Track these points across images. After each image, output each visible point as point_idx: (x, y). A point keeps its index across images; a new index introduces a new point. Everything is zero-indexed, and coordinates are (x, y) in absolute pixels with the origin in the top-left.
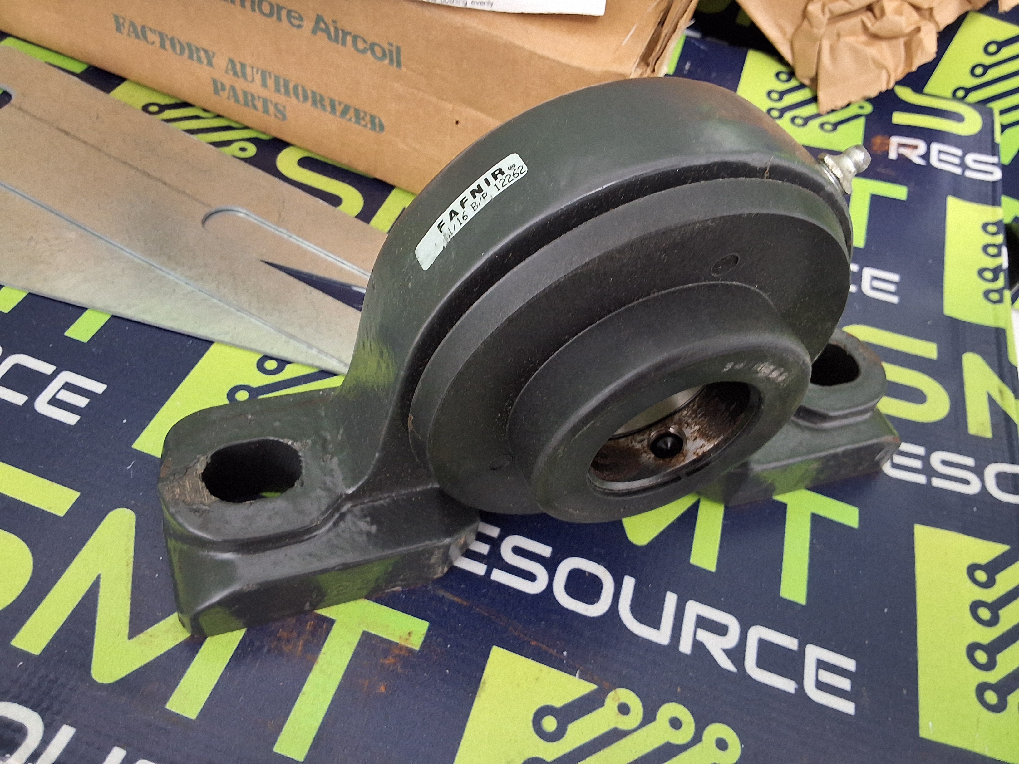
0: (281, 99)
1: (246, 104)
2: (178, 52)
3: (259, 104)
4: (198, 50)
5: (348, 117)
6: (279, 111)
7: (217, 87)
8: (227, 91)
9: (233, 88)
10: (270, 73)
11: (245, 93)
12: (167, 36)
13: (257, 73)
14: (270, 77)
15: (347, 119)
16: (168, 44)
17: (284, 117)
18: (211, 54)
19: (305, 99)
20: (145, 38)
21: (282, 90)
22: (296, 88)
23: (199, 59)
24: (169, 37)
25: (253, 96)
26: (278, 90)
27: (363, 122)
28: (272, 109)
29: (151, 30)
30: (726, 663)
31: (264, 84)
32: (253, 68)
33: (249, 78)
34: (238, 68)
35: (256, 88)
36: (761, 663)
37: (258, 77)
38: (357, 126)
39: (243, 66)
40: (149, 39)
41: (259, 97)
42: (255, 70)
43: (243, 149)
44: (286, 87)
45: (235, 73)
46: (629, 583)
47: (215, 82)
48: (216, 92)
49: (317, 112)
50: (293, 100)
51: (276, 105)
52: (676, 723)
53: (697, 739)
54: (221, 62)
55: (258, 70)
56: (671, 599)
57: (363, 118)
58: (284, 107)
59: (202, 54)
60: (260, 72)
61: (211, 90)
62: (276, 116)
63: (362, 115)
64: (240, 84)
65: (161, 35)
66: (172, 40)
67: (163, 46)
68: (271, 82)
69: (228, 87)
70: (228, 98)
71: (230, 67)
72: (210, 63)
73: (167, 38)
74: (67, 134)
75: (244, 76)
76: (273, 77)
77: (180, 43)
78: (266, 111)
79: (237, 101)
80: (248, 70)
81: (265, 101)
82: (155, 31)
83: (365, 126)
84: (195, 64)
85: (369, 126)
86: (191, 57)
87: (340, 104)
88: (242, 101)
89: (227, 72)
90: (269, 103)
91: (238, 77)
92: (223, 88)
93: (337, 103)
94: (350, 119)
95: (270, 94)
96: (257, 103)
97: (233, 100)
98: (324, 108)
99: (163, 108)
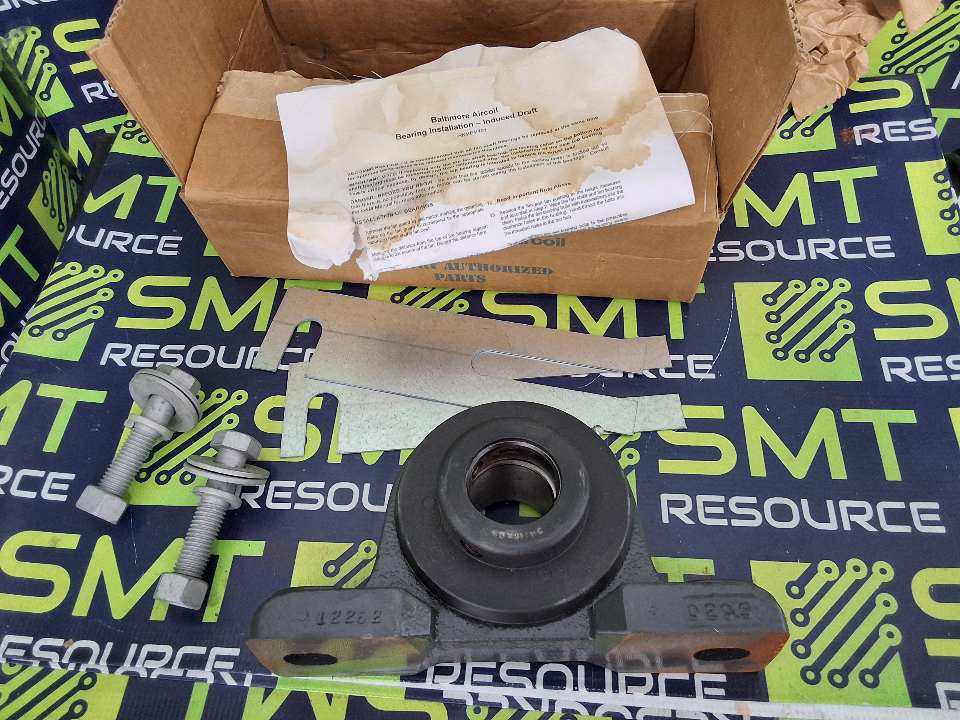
0: (482, 273)
1: (458, 280)
6: (480, 278)
7: (438, 277)
9: (449, 275)
10: (475, 264)
11: (457, 276)
13: (466, 265)
14: (475, 266)
15: (527, 273)
17: (484, 280)
19: (499, 270)
21: (483, 269)
22: (492, 267)
23: (427, 267)
25: (463, 276)
26: (480, 270)
27: (537, 272)
28: (475, 279)
30: (871, 529)
31: (471, 269)
34: (454, 265)
35: (465, 272)
36: (890, 522)
37: (467, 268)
38: (534, 274)
39: (457, 264)
41: (467, 276)
42: (464, 265)
43: (461, 306)
44: (486, 268)
45: (451, 268)
46: (804, 502)
47: (437, 275)
48: (438, 279)
49: (506, 274)
50: (491, 271)
51: (478, 276)
52: (857, 569)
53: (870, 573)
54: (441, 265)
56: (830, 503)
57: (538, 270)
58: (484, 277)
60: (468, 265)
61: (434, 279)
62: (478, 281)
64: (454, 273)
68: (475, 268)
69: (446, 276)
70: (446, 280)
71: (447, 266)
72: (434, 267)
74: (367, 338)
75: (457, 268)
76: (477, 265)
78: (471, 279)
79: (452, 280)
80: (460, 265)
81: (471, 276)
83: (540, 273)
84: (424, 270)
85: (542, 272)
87: (522, 267)
88: (455, 279)
89: (445, 269)
90: (474, 276)
91: (453, 269)
92: (443, 276)
93: (520, 268)
94: (529, 272)
95: (475, 272)
96: (466, 278)
97: (449, 280)
98: (511, 271)
99: (403, 294)
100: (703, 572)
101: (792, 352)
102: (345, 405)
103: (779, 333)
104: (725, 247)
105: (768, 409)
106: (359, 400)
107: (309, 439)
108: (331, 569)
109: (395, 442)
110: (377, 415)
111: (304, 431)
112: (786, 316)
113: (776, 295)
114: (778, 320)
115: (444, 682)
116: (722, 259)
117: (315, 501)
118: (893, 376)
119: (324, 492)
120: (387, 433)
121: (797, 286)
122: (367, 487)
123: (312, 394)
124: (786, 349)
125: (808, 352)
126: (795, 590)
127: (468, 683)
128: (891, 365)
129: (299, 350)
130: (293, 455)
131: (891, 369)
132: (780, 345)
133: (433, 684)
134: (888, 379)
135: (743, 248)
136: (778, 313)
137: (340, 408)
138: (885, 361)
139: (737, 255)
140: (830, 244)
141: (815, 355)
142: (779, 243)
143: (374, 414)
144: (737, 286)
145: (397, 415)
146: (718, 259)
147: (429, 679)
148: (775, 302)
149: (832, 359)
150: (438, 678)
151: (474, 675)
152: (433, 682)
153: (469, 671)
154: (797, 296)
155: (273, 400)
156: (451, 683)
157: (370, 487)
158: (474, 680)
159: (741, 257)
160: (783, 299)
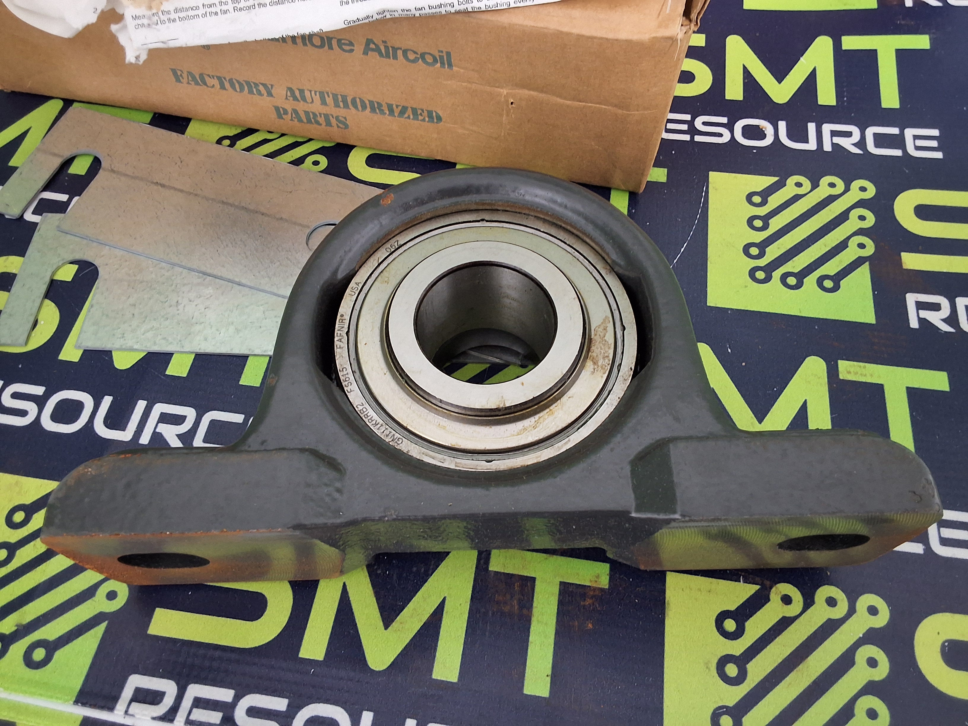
0: (342, 112)
1: (309, 121)
2: (238, 90)
3: (322, 120)
4: (256, 85)
5: (406, 115)
6: (340, 122)
7: (280, 112)
8: (290, 115)
9: (295, 111)
10: (328, 93)
11: (307, 113)
12: (225, 78)
13: (316, 95)
14: (329, 96)
15: (406, 118)
16: (227, 85)
17: (346, 126)
18: (270, 87)
19: (364, 107)
20: (205, 84)
21: (341, 104)
22: (354, 101)
23: (260, 93)
24: (227, 79)
25: (314, 114)
26: (337, 106)
27: (420, 118)
28: (334, 122)
29: (209, 75)
31: (324, 102)
32: (311, 91)
33: (309, 100)
34: (297, 93)
35: (316, 107)
37: (317, 99)
38: (416, 122)
39: (302, 91)
40: (208, 85)
41: (320, 114)
42: (313, 93)
43: (316, 163)
44: (345, 101)
45: (295, 98)
47: (277, 109)
48: (280, 116)
49: (376, 117)
50: (353, 110)
51: (337, 118)
52: (831, 602)
53: (852, 611)
54: (280, 91)
55: (315, 92)
57: (421, 114)
58: (345, 118)
59: (261, 88)
60: (318, 93)
61: (274, 115)
62: (338, 127)
63: (419, 112)
64: (301, 107)
65: (219, 78)
66: (231, 81)
67: (223, 87)
68: (329, 100)
69: (290, 111)
70: (292, 120)
71: (289, 94)
72: (270, 94)
73: (226, 81)
75: (304, 99)
76: (331, 95)
77: (238, 82)
78: (329, 124)
79: (300, 121)
80: (307, 94)
81: (326, 116)
82: (213, 77)
83: (424, 120)
84: (256, 98)
85: (427, 119)
86: (251, 92)
87: (397, 106)
88: (305, 120)
89: (287, 98)
90: (331, 117)
91: (298, 100)
92: (286, 112)
93: (394, 106)
94: (409, 117)
95: (330, 109)
96: (319, 119)
97: (296, 120)
98: (382, 112)
99: (234, 140)
100: (591, 581)
101: (777, 274)
102: (106, 280)
103: (763, 246)
104: (704, 123)
105: (729, 350)
106: (129, 275)
107: (41, 322)
108: (19, 517)
109: (168, 340)
110: (150, 299)
111: (35, 310)
112: (776, 223)
113: (766, 194)
114: (765, 227)
115: (144, 715)
116: (698, 138)
117: (23, 413)
118: (922, 321)
119: (40, 401)
120: (158, 326)
121: (799, 185)
122: (107, 401)
123: (63, 260)
124: (769, 269)
125: (801, 275)
126: (730, 625)
127: (180, 721)
128: (920, 306)
129: (64, 197)
130: (9, 342)
131: (920, 311)
132: (762, 262)
133: (127, 716)
134: (914, 324)
135: (730, 126)
136: (766, 219)
137: (98, 283)
138: (911, 299)
139: (720, 135)
140: (853, 134)
141: (811, 280)
142: (782, 125)
143: (146, 296)
144: (713, 176)
145: (180, 302)
146: (692, 138)
147: (121, 706)
148: (764, 203)
149: (836, 288)
150: (136, 707)
151: (195, 710)
152: (126, 712)
153: (187, 703)
154: (797, 198)
155: (5, 261)
156: (154, 719)
157: (112, 401)
158: (192, 717)
159: (726, 137)
160: (775, 200)
